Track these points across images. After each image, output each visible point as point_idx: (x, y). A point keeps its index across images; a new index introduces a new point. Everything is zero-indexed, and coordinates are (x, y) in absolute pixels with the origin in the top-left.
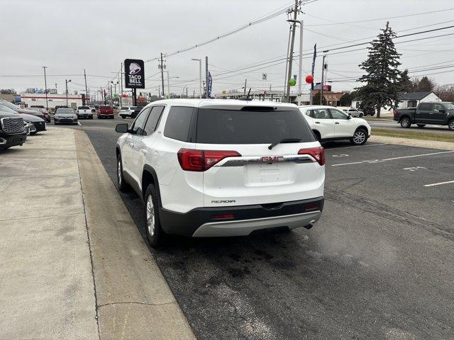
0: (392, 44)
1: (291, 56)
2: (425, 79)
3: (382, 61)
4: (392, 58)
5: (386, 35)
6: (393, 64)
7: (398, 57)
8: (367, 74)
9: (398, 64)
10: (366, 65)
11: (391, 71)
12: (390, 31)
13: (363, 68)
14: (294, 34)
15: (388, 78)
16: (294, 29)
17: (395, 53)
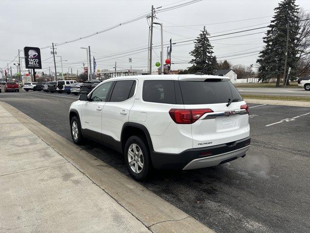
0: (208, 40)
1: (151, 47)
2: (226, 62)
3: (203, 51)
4: (208, 49)
5: (204, 34)
6: (209, 53)
7: (212, 48)
8: (194, 58)
9: (212, 52)
10: (194, 53)
11: (209, 56)
12: (206, 32)
13: (192, 55)
14: (152, 32)
15: (207, 61)
16: (152, 29)
17: (210, 46)
